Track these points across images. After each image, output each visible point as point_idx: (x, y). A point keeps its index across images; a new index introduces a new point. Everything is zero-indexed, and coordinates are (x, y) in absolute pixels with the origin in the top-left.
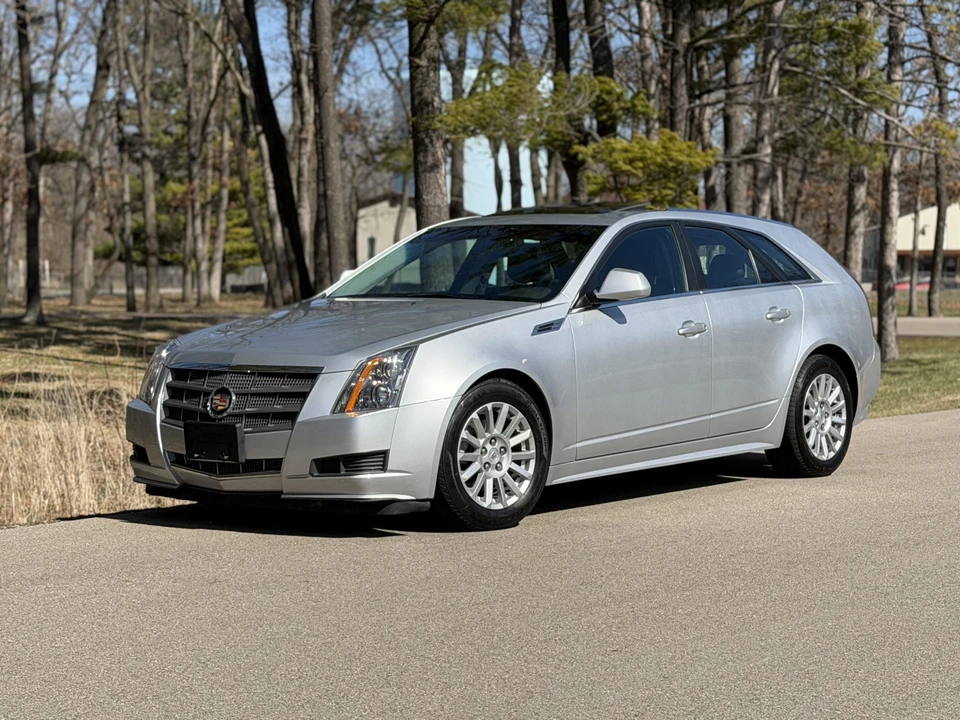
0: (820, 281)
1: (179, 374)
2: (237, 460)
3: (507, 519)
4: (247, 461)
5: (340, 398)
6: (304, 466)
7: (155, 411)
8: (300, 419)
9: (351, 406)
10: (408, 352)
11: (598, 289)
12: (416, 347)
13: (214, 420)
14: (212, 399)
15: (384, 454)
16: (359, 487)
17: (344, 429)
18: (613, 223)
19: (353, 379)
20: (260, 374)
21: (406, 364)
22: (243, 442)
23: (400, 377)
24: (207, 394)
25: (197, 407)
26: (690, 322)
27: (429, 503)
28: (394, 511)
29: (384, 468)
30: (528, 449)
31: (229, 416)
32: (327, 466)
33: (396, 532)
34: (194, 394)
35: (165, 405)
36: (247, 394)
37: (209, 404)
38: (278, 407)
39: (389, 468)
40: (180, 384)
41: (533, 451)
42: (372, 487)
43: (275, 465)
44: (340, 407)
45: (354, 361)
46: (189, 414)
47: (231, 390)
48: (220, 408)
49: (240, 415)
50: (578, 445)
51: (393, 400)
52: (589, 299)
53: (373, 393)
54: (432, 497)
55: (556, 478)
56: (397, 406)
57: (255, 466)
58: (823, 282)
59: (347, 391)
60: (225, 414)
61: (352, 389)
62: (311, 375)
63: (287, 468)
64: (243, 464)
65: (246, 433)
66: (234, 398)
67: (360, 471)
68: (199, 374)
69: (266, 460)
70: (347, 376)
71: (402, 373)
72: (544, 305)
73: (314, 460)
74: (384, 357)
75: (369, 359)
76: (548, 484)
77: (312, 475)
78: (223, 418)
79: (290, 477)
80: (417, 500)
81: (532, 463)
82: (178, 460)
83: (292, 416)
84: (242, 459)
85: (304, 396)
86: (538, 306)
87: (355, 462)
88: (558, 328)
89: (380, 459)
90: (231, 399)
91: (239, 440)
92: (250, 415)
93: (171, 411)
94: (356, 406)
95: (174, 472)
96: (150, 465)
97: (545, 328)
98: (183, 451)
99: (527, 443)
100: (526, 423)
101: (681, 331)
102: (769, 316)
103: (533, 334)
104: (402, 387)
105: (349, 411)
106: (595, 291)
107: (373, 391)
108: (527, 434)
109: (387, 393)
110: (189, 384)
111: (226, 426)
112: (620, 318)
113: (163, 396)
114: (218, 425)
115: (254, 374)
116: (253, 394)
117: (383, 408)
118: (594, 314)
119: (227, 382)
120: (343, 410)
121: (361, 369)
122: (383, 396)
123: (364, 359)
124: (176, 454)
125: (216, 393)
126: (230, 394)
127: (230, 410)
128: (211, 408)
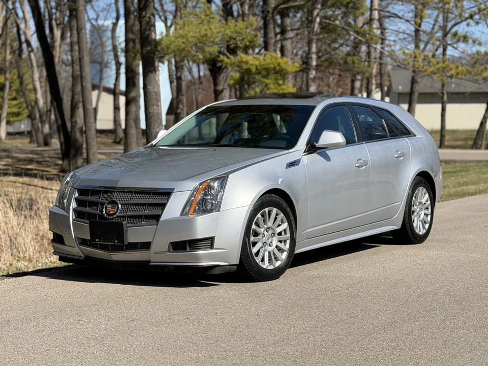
1: (82, 192)
2: (123, 243)
3: (275, 275)
4: (129, 243)
5: (185, 207)
6: (165, 246)
7: (69, 214)
8: (162, 219)
9: (191, 211)
10: (223, 180)
11: (317, 143)
12: (228, 176)
13: (108, 219)
14: (106, 207)
15: (212, 239)
16: (197, 258)
17: (190, 224)
18: (319, 104)
19: (192, 195)
20: (135, 193)
21: (222, 186)
22: (127, 233)
23: (219, 194)
24: (103, 204)
25: (96, 212)
26: (360, 159)
27: (236, 267)
28: (216, 272)
29: (212, 247)
30: (285, 233)
31: (117, 217)
32: (178, 246)
34: (93, 204)
35: (75, 210)
36: (128, 204)
37: (104, 210)
38: (147, 212)
39: (215, 247)
40: (84, 198)
41: (288, 235)
42: (204, 258)
43: (146, 246)
44: (185, 212)
45: (192, 184)
46: (90, 216)
47: (118, 202)
48: (111, 212)
49: (124, 217)
50: (308, 231)
51: (216, 207)
52: (312, 148)
54: (238, 263)
55: (299, 249)
56: (219, 211)
57: (134, 246)
58: (417, 136)
59: (189, 203)
60: (115, 216)
61: (192, 201)
62: (168, 194)
63: (153, 248)
64: (126, 245)
65: (128, 227)
66: (120, 206)
67: (198, 249)
68: (96, 192)
69: (140, 243)
70: (188, 194)
71: (220, 192)
72: (290, 151)
73: (171, 243)
74: (209, 182)
75: (200, 184)
76: (295, 253)
77: (169, 252)
78: (114, 218)
79: (155, 253)
80: (230, 265)
81: (288, 242)
82: (83, 242)
83: (157, 217)
84: (126, 243)
85: (163, 206)
86: (287, 151)
87: (194, 244)
88: (298, 164)
89: (209, 242)
90: (118, 207)
91: (125, 231)
92: (129, 217)
93: (79, 214)
94: (195, 211)
95: (81, 249)
96: (65, 245)
97: (292, 164)
98: (88, 237)
99: (285, 230)
100: (285, 219)
101: (357, 165)
102: (396, 156)
103: (286, 168)
104: (221, 200)
105: (190, 215)
106: (315, 143)
107: (203, 202)
108: (285, 225)
109: (212, 203)
110: (90, 198)
111: (115, 223)
112: (327, 158)
113: (73, 205)
114: (112, 222)
115: (132, 192)
116: (131, 204)
117: (210, 212)
118: (315, 156)
119: (115, 196)
120: (187, 214)
121: (196, 190)
122: (210, 205)
123: (198, 184)
124: (82, 239)
125: (109, 204)
126: (118, 205)
127: (118, 214)
128: (106, 212)
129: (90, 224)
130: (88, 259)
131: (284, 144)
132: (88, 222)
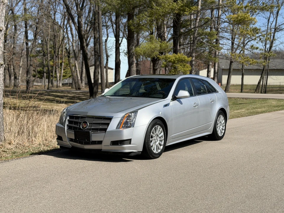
0: (218, 92)
1: (71, 117)
2: (90, 141)
4: (92, 141)
5: (118, 125)
6: (109, 143)
7: (65, 127)
8: (108, 130)
9: (121, 127)
10: (136, 112)
11: (177, 96)
12: (138, 111)
13: (83, 130)
14: (82, 124)
15: (130, 140)
16: (124, 148)
17: (120, 133)
18: (177, 78)
19: (122, 120)
20: (95, 118)
21: (135, 116)
22: (91, 136)
23: (134, 119)
24: (80, 123)
25: (77, 126)
26: (195, 103)
27: (141, 152)
28: (132, 155)
29: (130, 143)
30: (162, 137)
31: (87, 129)
32: (114, 143)
33: (131, 160)
34: (76, 123)
35: (67, 125)
36: (92, 123)
37: (81, 126)
38: (101, 127)
39: (132, 143)
40: (72, 120)
41: (163, 138)
42: (127, 148)
43: (100, 142)
45: (121, 115)
46: (75, 128)
47: (87, 122)
48: (84, 127)
49: (90, 129)
50: (173, 135)
51: (132, 125)
52: (174, 98)
54: (142, 151)
55: (168, 144)
56: (133, 127)
57: (94, 143)
58: (219, 92)
59: (120, 123)
60: (86, 129)
61: (121, 122)
62: (110, 119)
63: (103, 144)
64: (91, 142)
65: (92, 134)
66: (88, 124)
67: (124, 144)
68: (77, 118)
69: (98, 141)
70: (120, 119)
71: (134, 118)
72: (165, 99)
73: (111, 141)
74: (130, 113)
75: (125, 114)
76: (166, 146)
77: (111, 145)
78: (85, 130)
79: (104, 146)
80: (138, 152)
81: (163, 141)
82: (71, 140)
83: (105, 130)
84: (91, 141)
85: (108, 124)
86: (163, 100)
87: (122, 142)
88: (169, 106)
89: (129, 141)
90: (87, 125)
91: (90, 136)
92: (93, 129)
93: (69, 127)
94: (122, 127)
95: (70, 143)
96: (63, 141)
97: (166, 106)
98: (74, 138)
99: (162, 136)
100: (162, 131)
101: (194, 106)
102: (210, 101)
103: (163, 107)
104: (135, 122)
105: (121, 128)
106: (176, 96)
107: (126, 123)
108: (162, 134)
109: (131, 123)
110: (74, 120)
111: (87, 132)
112: (181, 103)
113: (67, 123)
114: (84, 131)
115: (94, 118)
116: (94, 123)
117: (130, 128)
118: (176, 102)
119: (86, 120)
120: (119, 128)
121: (124, 117)
122: (129, 124)
123: (124, 114)
124: (71, 138)
125: (83, 123)
126: (87, 123)
127: (87, 127)
128: (82, 127)
129: (75, 132)
130: (73, 148)
131: (162, 96)
132: (74, 131)
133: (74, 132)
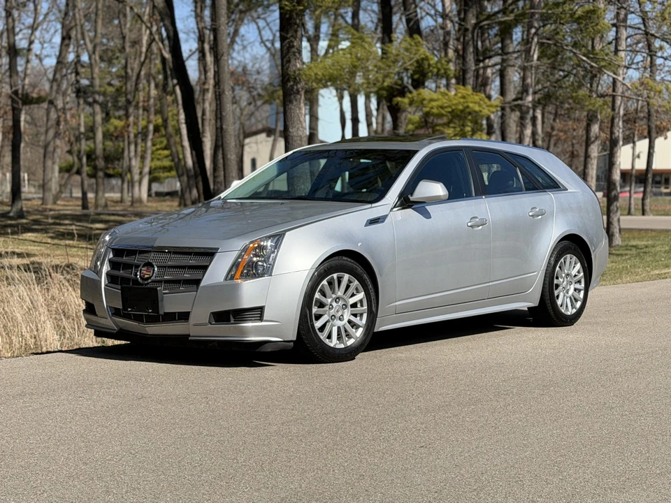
0: (566, 189)
1: (118, 252)
2: (158, 312)
3: (347, 355)
4: (165, 313)
5: (230, 270)
6: (205, 317)
7: (101, 278)
8: (202, 284)
9: (238, 275)
10: (278, 238)
11: (412, 196)
12: (284, 234)
13: (142, 285)
14: (141, 270)
15: (261, 309)
16: (244, 332)
17: (234, 291)
18: (423, 148)
19: (240, 256)
20: (175, 253)
21: (277, 246)
22: (162, 300)
23: (272, 255)
24: (137, 266)
25: (130, 276)
26: (476, 217)
27: (292, 343)
28: (268, 349)
29: (261, 319)
30: (362, 306)
31: (153, 281)
32: (221, 317)
33: (270, 364)
34: (128, 266)
35: (108, 274)
36: (165, 267)
37: (138, 273)
38: (187, 276)
39: (265, 319)
40: (119, 259)
41: (365, 307)
42: (252, 332)
43: (184, 316)
44: (230, 276)
45: (240, 244)
46: (125, 280)
47: (154, 264)
48: (146, 276)
49: (160, 282)
50: (397, 303)
51: (268, 271)
52: (405, 201)
53: (253, 267)
54: (295, 339)
55: (381, 327)
56: (271, 275)
57: (170, 317)
58: (569, 190)
59: (236, 265)
60: (149, 281)
61: (239, 263)
62: (210, 254)
63: (193, 319)
64: (162, 316)
65: (164, 294)
66: (156, 269)
67: (245, 321)
68: (131, 252)
69: (178, 313)
70: (235, 254)
71: (274, 252)
72: (373, 205)
73: (212, 313)
74: (261, 241)
75: (251, 242)
76: (376, 330)
77: (211, 324)
78: (148, 284)
79: (195, 325)
80: (284, 341)
81: (365, 316)
82: (116, 313)
83: (197, 282)
84: (161, 312)
85: (205, 268)
86: (369, 206)
87: (240, 314)
88: (383, 222)
89: (258, 312)
90: (154, 270)
91: (160, 299)
92: (167, 282)
93: (112, 278)
94: (242, 275)
95: (115, 323)
96: (97, 315)
97: (374, 221)
98: (120, 306)
99: (361, 301)
100: (360, 288)
101: (469, 224)
102: (531, 214)
103: (366, 226)
104: (274, 263)
105: (236, 279)
106: (409, 195)
107: (253, 264)
108: (361, 295)
109: (263, 266)
110: (125, 259)
111: (150, 289)
112: (427, 215)
113: (106, 268)
114: (147, 289)
115: (170, 252)
116: (170, 267)
117: (261, 277)
118: (410, 212)
119: (152, 257)
120: (232, 278)
121: (245, 249)
122: (261, 269)
123: (247, 242)
124: (115, 308)
125: (143, 266)
127: (153, 278)
128: (140, 276)
132: (120, 288)
133: (122, 290)
